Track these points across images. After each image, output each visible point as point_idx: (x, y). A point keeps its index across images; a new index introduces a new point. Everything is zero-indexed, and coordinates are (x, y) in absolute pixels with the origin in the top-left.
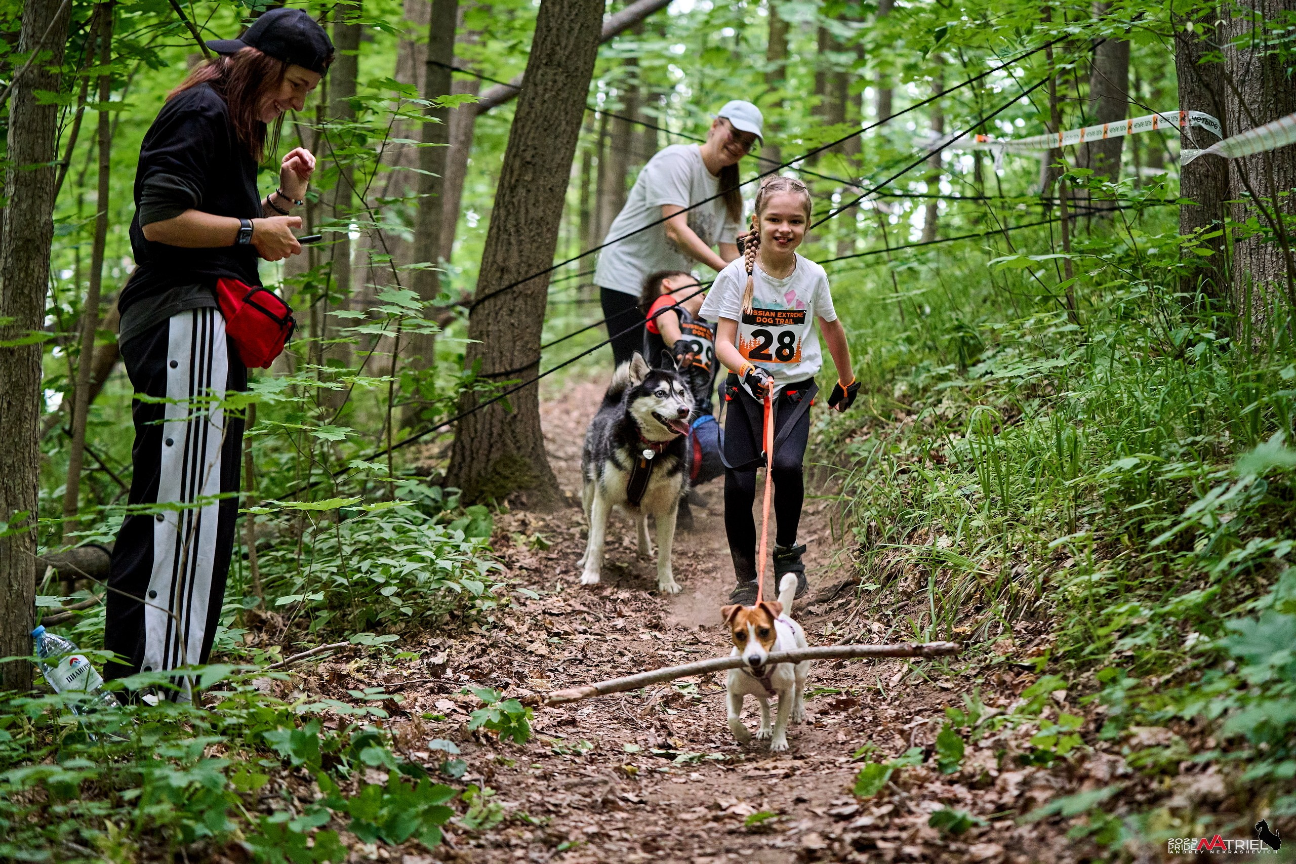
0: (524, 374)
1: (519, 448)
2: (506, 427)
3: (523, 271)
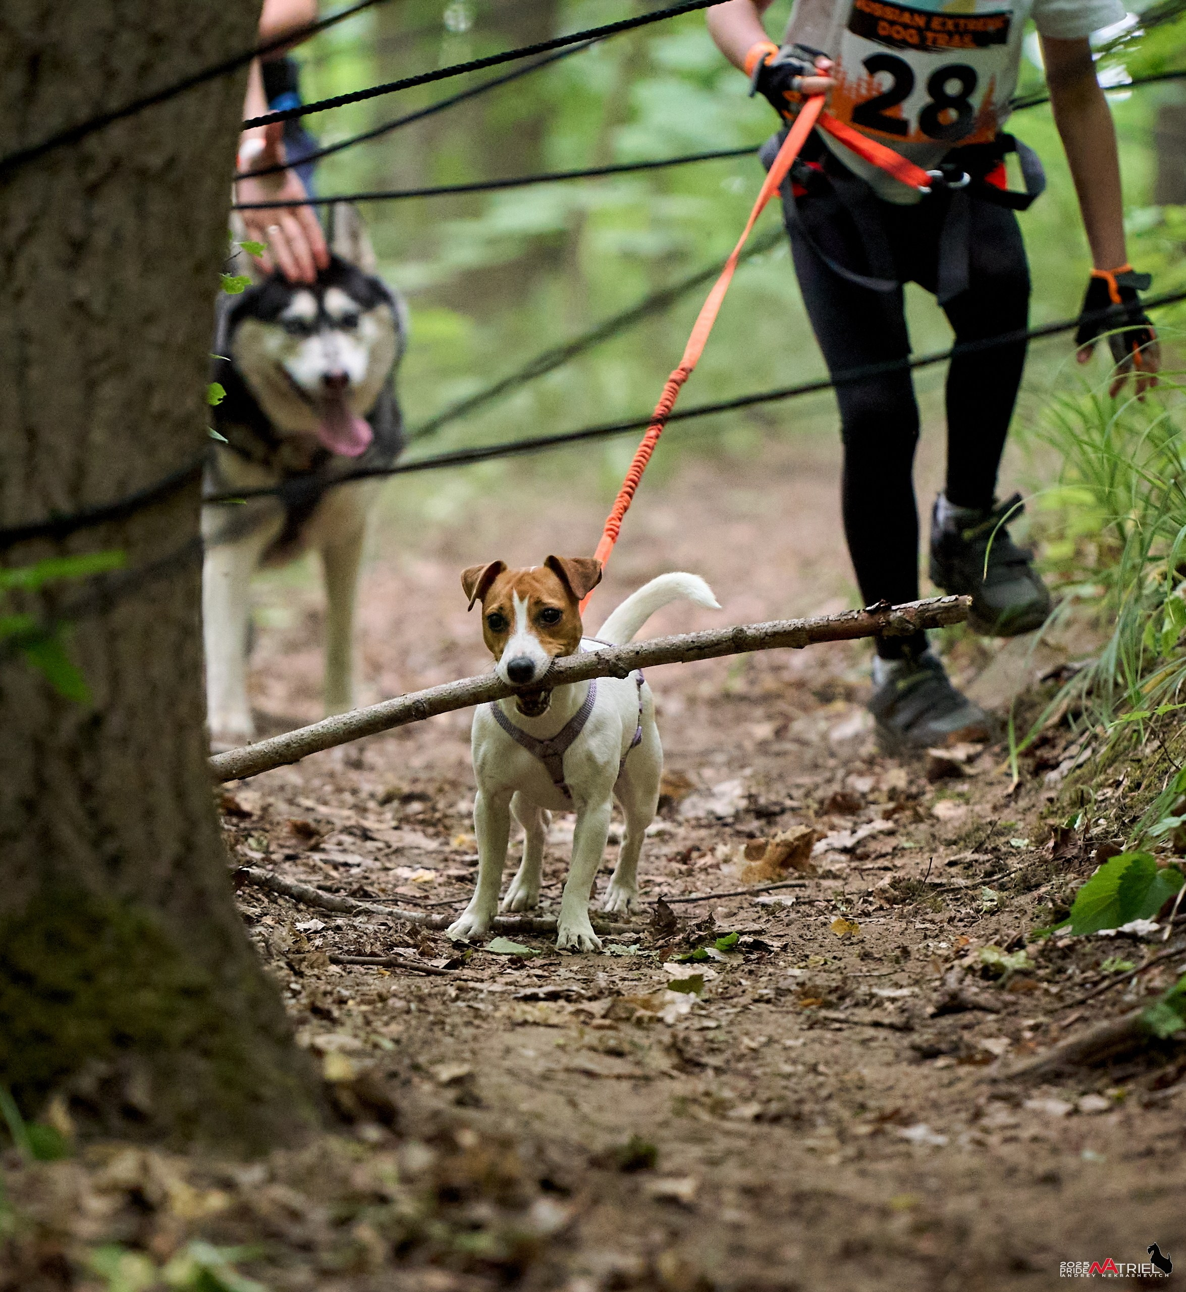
0: (137, 527)
1: (114, 863)
2: (56, 770)
3: (125, 65)
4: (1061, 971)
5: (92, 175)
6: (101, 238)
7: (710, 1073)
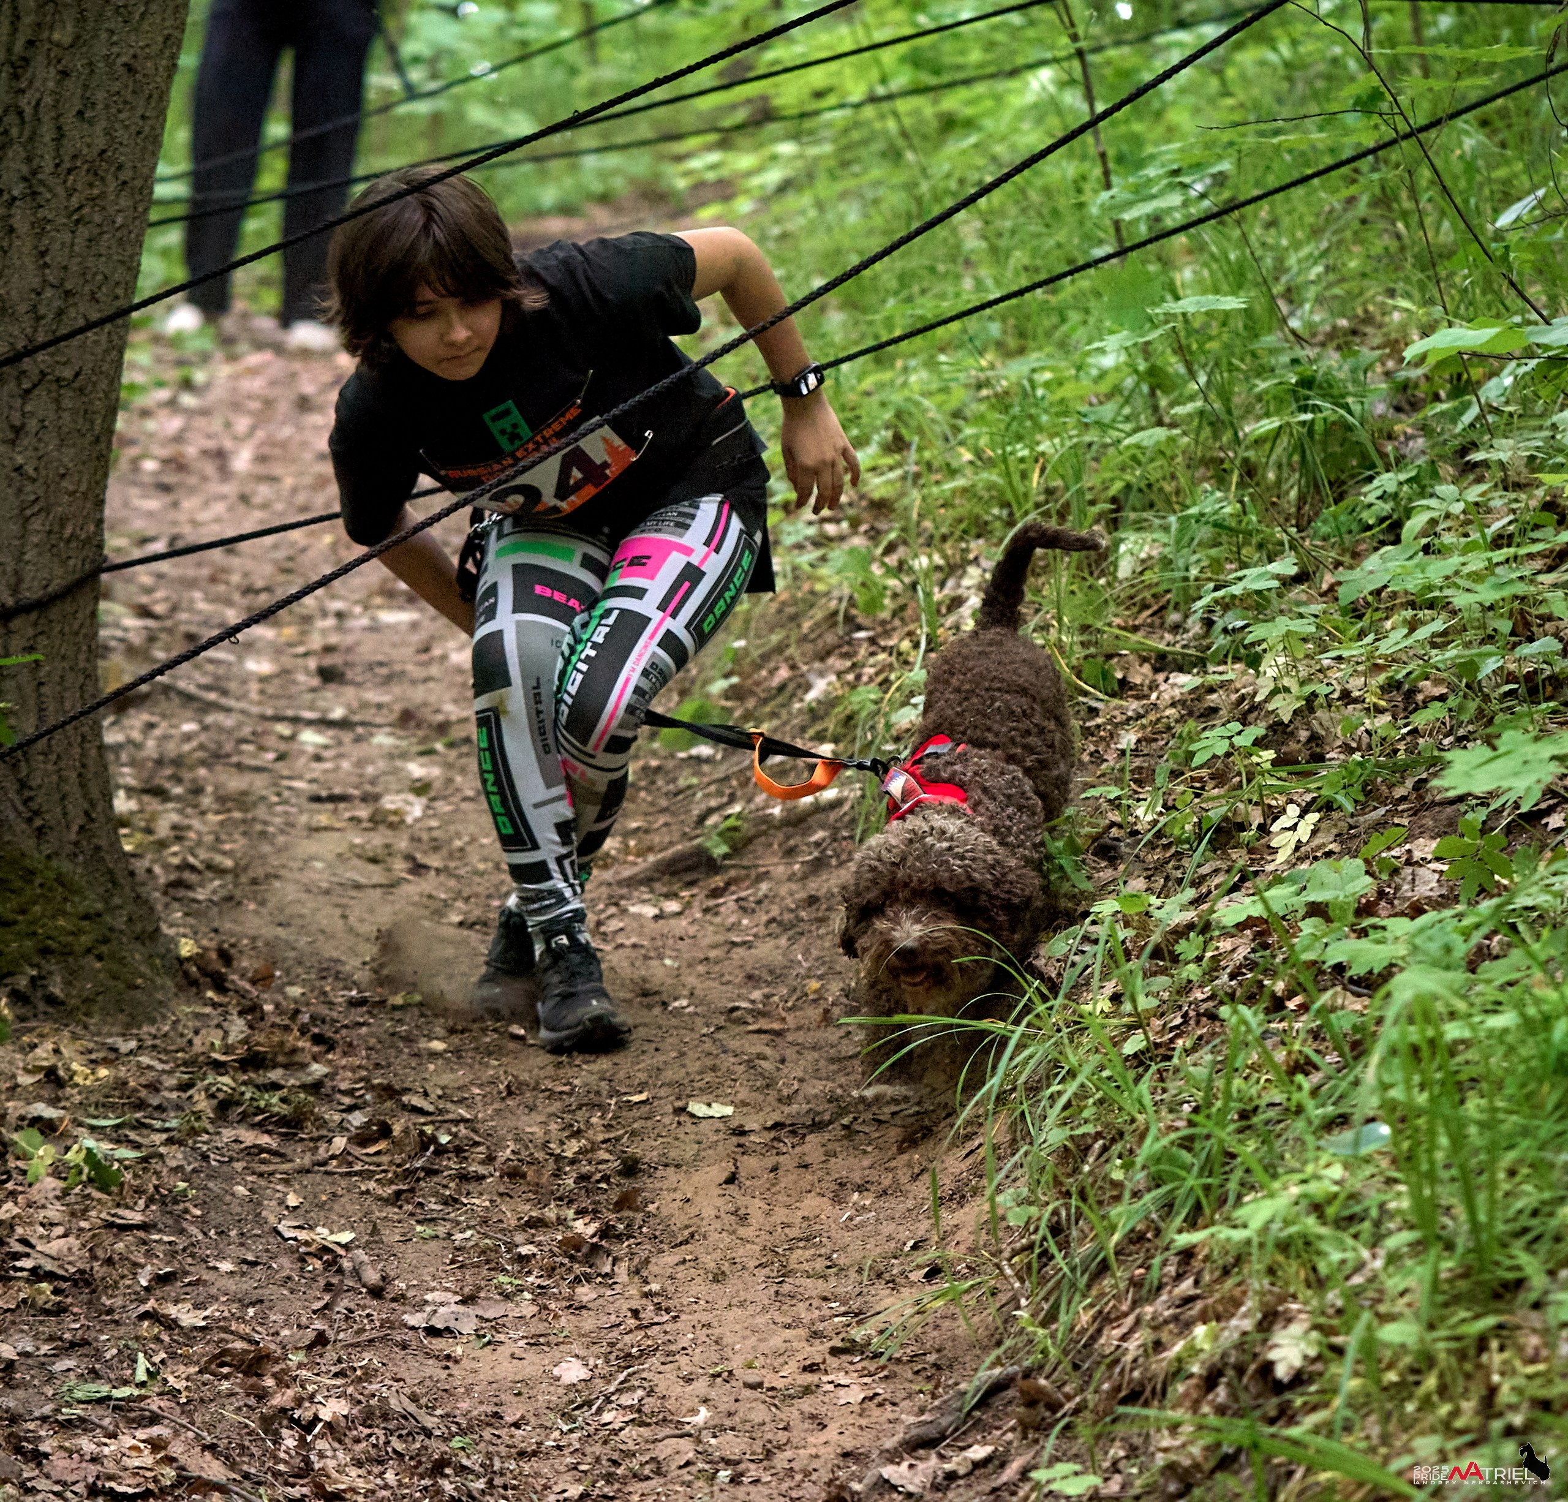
3: (48, 311)
4: (653, 783)
5: (26, 385)
6: (33, 424)
7: (433, 873)
